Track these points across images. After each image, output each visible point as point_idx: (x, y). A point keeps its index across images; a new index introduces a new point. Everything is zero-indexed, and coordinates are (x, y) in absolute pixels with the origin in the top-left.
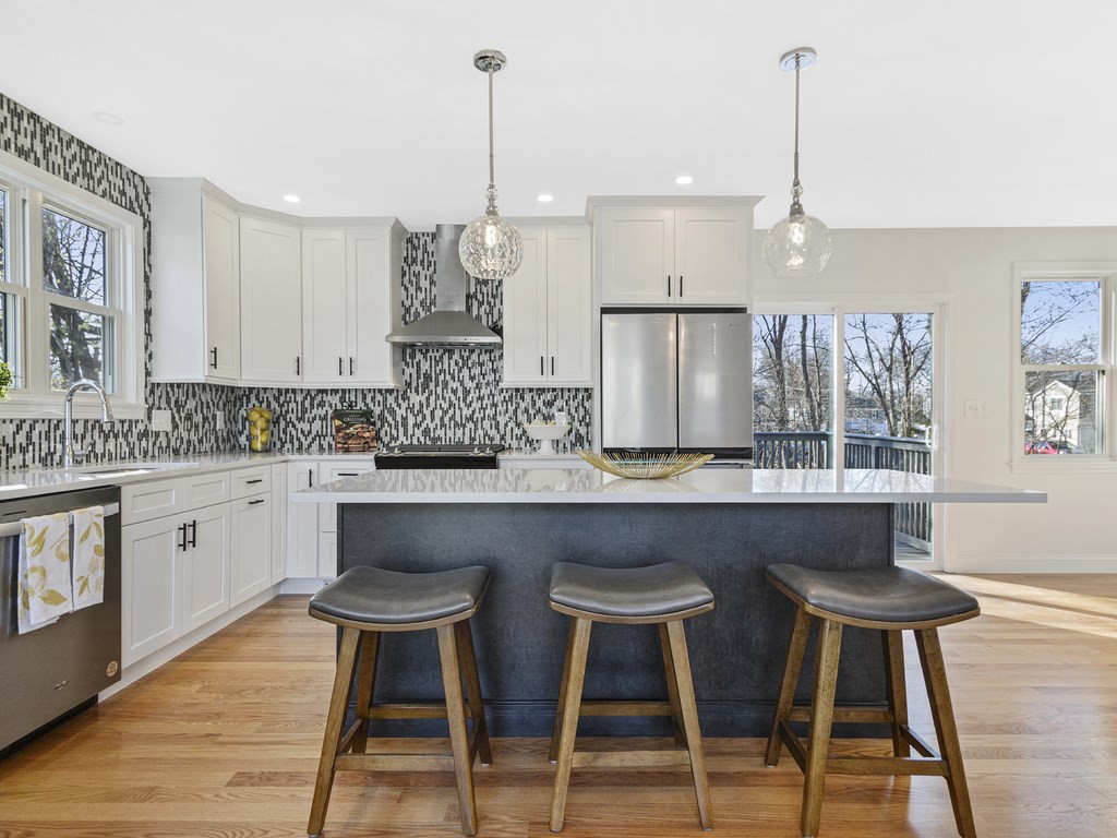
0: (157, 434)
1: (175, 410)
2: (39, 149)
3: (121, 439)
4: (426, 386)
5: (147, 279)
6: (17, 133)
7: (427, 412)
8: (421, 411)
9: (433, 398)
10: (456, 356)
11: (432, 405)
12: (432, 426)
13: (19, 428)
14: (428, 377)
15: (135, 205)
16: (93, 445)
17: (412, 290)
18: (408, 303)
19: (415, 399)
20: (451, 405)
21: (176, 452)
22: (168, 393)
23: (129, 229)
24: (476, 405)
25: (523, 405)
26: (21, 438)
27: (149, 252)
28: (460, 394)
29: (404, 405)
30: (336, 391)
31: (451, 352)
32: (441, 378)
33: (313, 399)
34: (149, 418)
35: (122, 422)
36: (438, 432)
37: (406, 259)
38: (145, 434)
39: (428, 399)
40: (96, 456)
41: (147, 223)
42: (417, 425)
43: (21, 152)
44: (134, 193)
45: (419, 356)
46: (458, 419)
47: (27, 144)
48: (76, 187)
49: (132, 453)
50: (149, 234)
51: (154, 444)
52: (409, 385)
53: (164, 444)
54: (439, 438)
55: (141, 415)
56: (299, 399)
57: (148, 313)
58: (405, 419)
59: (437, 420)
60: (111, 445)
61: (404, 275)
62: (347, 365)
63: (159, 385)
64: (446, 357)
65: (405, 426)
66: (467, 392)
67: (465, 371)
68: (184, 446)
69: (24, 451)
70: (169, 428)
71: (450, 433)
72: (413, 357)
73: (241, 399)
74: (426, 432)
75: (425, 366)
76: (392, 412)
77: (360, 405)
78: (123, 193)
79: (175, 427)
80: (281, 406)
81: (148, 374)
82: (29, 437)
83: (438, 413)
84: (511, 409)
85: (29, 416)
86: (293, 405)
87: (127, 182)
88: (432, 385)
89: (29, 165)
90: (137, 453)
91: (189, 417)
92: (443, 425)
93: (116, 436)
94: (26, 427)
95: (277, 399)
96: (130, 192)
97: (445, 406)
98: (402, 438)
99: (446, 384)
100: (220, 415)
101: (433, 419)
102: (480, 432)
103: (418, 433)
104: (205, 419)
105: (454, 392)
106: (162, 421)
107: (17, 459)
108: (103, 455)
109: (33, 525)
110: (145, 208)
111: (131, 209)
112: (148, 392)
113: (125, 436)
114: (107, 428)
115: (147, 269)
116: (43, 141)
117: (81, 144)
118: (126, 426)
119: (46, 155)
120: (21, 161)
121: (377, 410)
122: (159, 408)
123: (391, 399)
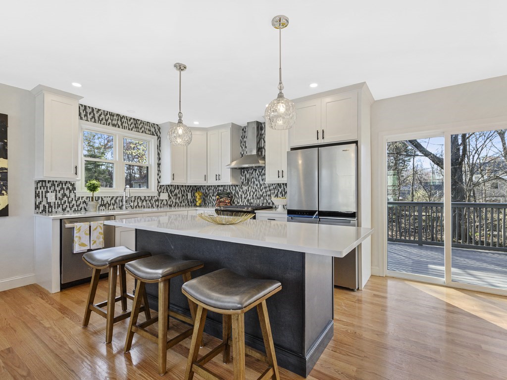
0: (162, 200)
1: (170, 193)
2: (119, 123)
3: (148, 202)
4: (248, 183)
5: (159, 154)
6: (112, 120)
7: (248, 193)
8: (246, 193)
9: (250, 188)
10: (257, 172)
11: (250, 191)
12: (250, 198)
13: (112, 199)
14: (248, 180)
15: (154, 133)
16: (138, 203)
17: (244, 148)
18: (242, 153)
19: (245, 188)
20: (256, 190)
21: (170, 206)
22: (167, 188)
23: (153, 140)
24: (264, 190)
25: (280, 190)
26: (113, 201)
27: (160, 146)
28: (259, 186)
29: (241, 191)
30: (222, 186)
31: (256, 170)
32: (253, 180)
33: (216, 189)
34: (159, 196)
35: (149, 197)
36: (252, 201)
37: (242, 137)
38: (158, 200)
39: (248, 188)
40: (139, 207)
41: (159, 138)
42: (245, 198)
43: (114, 125)
44: (155, 130)
45: (246, 172)
46: (258, 196)
47: (116, 123)
48: (132, 132)
49: (152, 206)
50: (160, 141)
51: (161, 203)
52: (243, 183)
53: (165, 203)
54: (252, 203)
55: (156, 194)
56: (213, 189)
57: (159, 165)
58: (241, 195)
59: (251, 196)
60: (144, 203)
61: (241, 143)
62: (218, 177)
63: (163, 186)
64: (254, 172)
65: (241, 198)
66: (261, 185)
67: (260, 177)
68: (174, 204)
69: (114, 205)
70: (167, 198)
71: (255, 201)
72: (244, 173)
73: (199, 189)
74: (248, 201)
75: (248, 176)
76: (238, 193)
77: (229, 191)
78: (150, 130)
79: (170, 198)
80: (208, 191)
81: (159, 182)
82: (115, 201)
83: (252, 193)
84: (276, 192)
85: (116, 195)
86: (211, 191)
87: (151, 127)
88: (250, 183)
89: (117, 128)
90: (154, 206)
91: (176, 195)
92: (253, 198)
93: (146, 201)
94: (114, 199)
95: (207, 189)
96: (153, 130)
97: (254, 191)
98: (241, 203)
99: (254, 182)
100: (189, 194)
101: (250, 196)
102: (265, 201)
103: (246, 201)
104: (183, 196)
105: (257, 185)
106: (164, 196)
107: (111, 207)
108: (142, 206)
109: (77, 225)
110: (158, 133)
111: (153, 135)
112: (159, 188)
113: (150, 201)
114: (143, 198)
115: (159, 151)
116: (121, 121)
117: (134, 119)
118: (150, 198)
119: (122, 124)
120: (114, 128)
121: (233, 192)
122: (163, 192)
123: (237, 188)
